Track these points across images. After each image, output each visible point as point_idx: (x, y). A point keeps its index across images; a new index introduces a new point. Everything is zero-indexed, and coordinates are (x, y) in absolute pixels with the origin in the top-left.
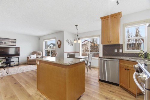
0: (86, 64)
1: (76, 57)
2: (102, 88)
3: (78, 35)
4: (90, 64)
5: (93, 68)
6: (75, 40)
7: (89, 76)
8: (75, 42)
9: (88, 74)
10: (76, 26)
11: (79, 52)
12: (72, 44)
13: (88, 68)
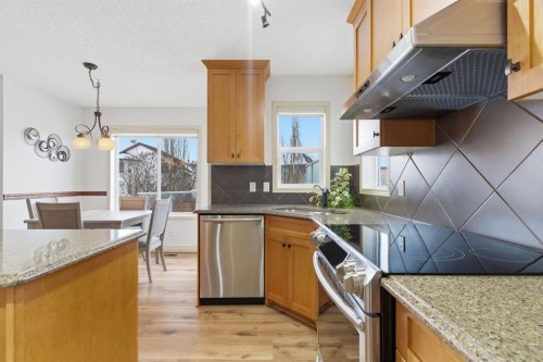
0: (144, 247)
1: (85, 216)
2: (211, 332)
3: (98, 114)
4: (159, 244)
5: (172, 255)
6: (80, 135)
7: (154, 295)
8: (83, 143)
9: (150, 289)
10: (90, 66)
11: (104, 194)
12: (64, 156)
13: (152, 260)
